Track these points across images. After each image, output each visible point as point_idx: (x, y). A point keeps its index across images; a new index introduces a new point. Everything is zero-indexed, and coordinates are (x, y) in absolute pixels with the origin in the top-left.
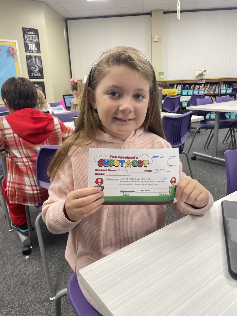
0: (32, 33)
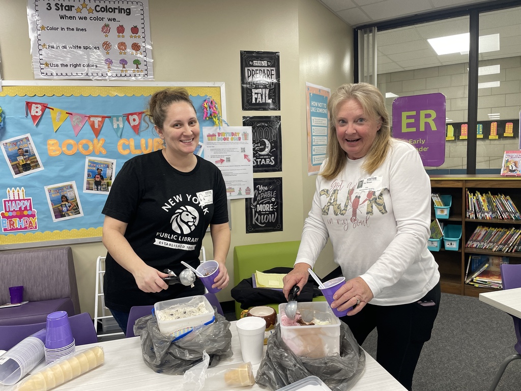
0: (264, 63)
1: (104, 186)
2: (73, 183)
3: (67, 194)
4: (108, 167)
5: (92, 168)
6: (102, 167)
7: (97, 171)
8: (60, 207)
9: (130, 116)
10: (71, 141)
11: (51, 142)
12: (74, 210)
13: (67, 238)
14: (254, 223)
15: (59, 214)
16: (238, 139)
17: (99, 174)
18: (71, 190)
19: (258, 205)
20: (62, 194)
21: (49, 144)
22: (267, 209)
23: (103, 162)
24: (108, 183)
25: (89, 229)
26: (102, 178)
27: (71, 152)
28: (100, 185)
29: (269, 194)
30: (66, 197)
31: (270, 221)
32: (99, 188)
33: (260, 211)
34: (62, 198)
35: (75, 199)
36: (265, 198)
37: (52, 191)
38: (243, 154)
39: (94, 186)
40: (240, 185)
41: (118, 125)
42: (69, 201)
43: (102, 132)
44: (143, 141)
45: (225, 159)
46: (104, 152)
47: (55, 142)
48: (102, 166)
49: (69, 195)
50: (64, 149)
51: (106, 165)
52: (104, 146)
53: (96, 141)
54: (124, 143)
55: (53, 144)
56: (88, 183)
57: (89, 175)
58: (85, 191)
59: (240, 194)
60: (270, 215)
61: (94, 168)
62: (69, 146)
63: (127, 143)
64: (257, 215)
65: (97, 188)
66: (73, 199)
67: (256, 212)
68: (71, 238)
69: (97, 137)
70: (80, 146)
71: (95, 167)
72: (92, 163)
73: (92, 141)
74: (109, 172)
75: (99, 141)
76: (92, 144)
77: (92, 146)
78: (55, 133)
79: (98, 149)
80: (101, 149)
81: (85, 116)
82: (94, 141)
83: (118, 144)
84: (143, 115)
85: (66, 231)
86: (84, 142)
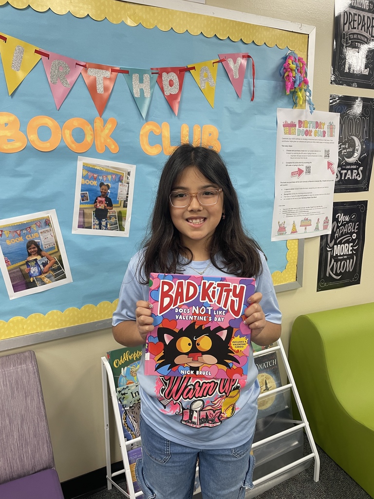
1: (113, 220)
2: (52, 215)
3: (39, 238)
4: (120, 180)
5: (90, 182)
6: (108, 180)
7: (99, 189)
8: (25, 267)
9: (164, 74)
10: (48, 121)
11: (1, 119)
12: (54, 270)
13: (39, 330)
14: (328, 275)
15: (22, 281)
16: (322, 134)
17: (104, 195)
18: (48, 228)
19: (335, 246)
20: (29, 238)
22: (345, 252)
23: (111, 170)
24: (120, 213)
25: (83, 308)
26: (110, 203)
27: (46, 146)
28: (105, 217)
29: (350, 228)
30: (37, 245)
31: (347, 270)
32: (104, 223)
33: (337, 255)
34: (28, 247)
35: (55, 248)
36: (345, 234)
37: (6, 234)
38: (326, 161)
39: (93, 220)
40: (319, 213)
41: (142, 91)
42: (43, 253)
43: (110, 103)
44: (185, 129)
45: (303, 168)
46: (114, 148)
48: (110, 177)
49: (44, 240)
50: (33, 137)
51: (116, 175)
52: (114, 136)
53: (98, 123)
54: (152, 132)
55: (6, 124)
56: (83, 214)
57: (83, 197)
58: (76, 231)
59: (317, 229)
60: (348, 261)
61: (95, 183)
62: (44, 133)
63: (157, 131)
64: (333, 261)
65: (100, 224)
66: (53, 248)
67: (332, 257)
68: (48, 330)
69: (101, 114)
70: (67, 133)
71: (95, 179)
72: (91, 171)
73: (92, 122)
74: (122, 190)
75: (105, 122)
76: (91, 130)
77: (91, 135)
78: (10, 97)
79: (102, 140)
80: (108, 140)
81: (77, 64)
82: (96, 122)
83: (141, 133)
84: (187, 74)
85: (37, 317)
86: (75, 123)
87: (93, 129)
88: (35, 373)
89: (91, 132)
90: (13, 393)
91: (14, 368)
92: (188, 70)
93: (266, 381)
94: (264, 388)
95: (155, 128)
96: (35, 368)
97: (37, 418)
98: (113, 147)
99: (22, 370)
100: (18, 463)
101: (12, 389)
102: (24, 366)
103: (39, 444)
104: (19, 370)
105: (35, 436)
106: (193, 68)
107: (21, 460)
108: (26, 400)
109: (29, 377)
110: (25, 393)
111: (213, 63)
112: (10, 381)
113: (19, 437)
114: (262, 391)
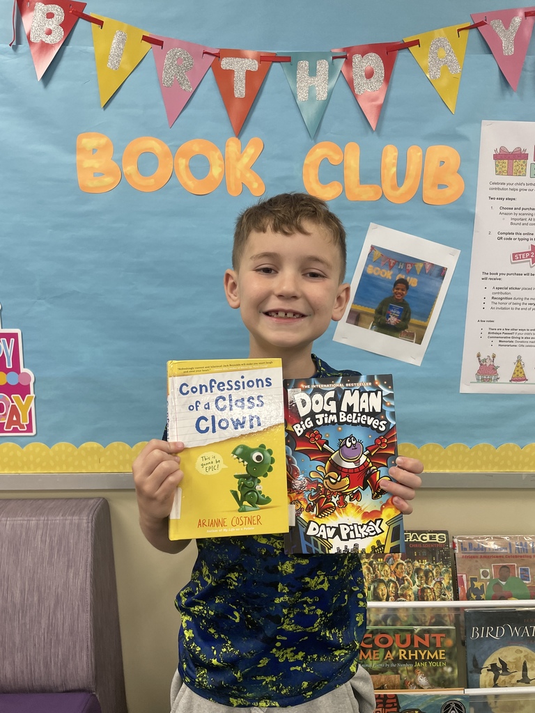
9: (357, 58)
10: (154, 145)
11: (89, 142)
21: (83, 150)
27: (149, 184)
41: (312, 89)
43: (257, 114)
44: (390, 155)
46: (256, 187)
47: (103, 141)
50: (130, 169)
52: (256, 167)
53: (233, 145)
54: (325, 160)
55: (94, 150)
62: (147, 162)
63: (336, 158)
70: (183, 162)
73: (222, 147)
75: (244, 145)
76: (219, 159)
77: (220, 166)
78: (103, 110)
79: (238, 175)
80: (248, 175)
81: (204, 53)
82: (228, 146)
83: (306, 162)
84: (401, 56)
85: (121, 448)
86: (195, 146)
87: (224, 158)
88: (88, 532)
89: (220, 162)
90: (51, 556)
91: (62, 518)
92: (406, 46)
93: (525, 663)
94: (519, 675)
95: (331, 153)
96: (90, 524)
97: (79, 605)
98: (255, 185)
99: (71, 524)
100: (42, 668)
101: (52, 548)
102: (76, 518)
103: (75, 647)
104: (68, 522)
105: (71, 633)
106: (417, 43)
107: (47, 665)
108: (68, 571)
109: (79, 536)
110: (68, 561)
111: (459, 30)
112: (51, 538)
113: (48, 628)
114: (514, 681)
